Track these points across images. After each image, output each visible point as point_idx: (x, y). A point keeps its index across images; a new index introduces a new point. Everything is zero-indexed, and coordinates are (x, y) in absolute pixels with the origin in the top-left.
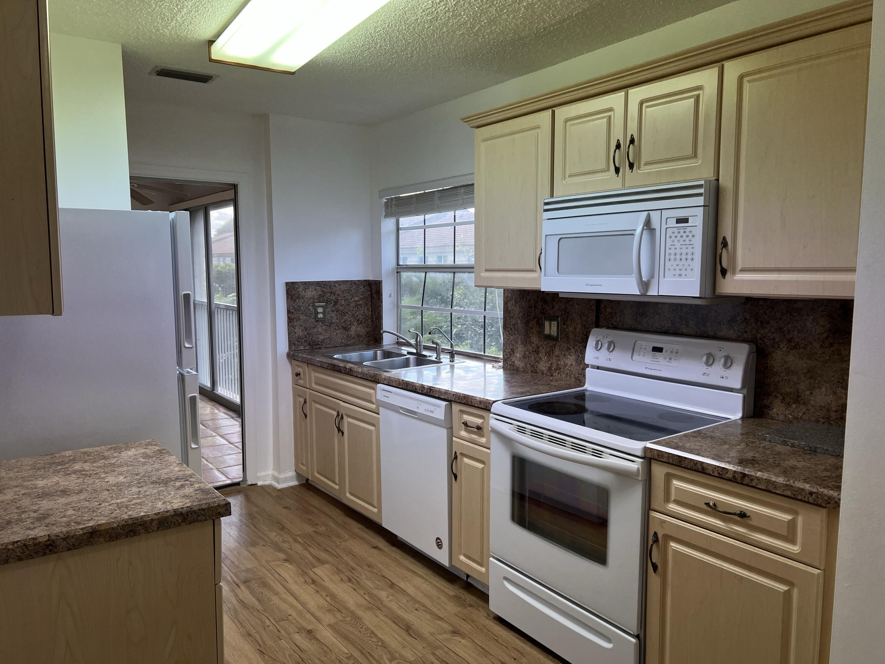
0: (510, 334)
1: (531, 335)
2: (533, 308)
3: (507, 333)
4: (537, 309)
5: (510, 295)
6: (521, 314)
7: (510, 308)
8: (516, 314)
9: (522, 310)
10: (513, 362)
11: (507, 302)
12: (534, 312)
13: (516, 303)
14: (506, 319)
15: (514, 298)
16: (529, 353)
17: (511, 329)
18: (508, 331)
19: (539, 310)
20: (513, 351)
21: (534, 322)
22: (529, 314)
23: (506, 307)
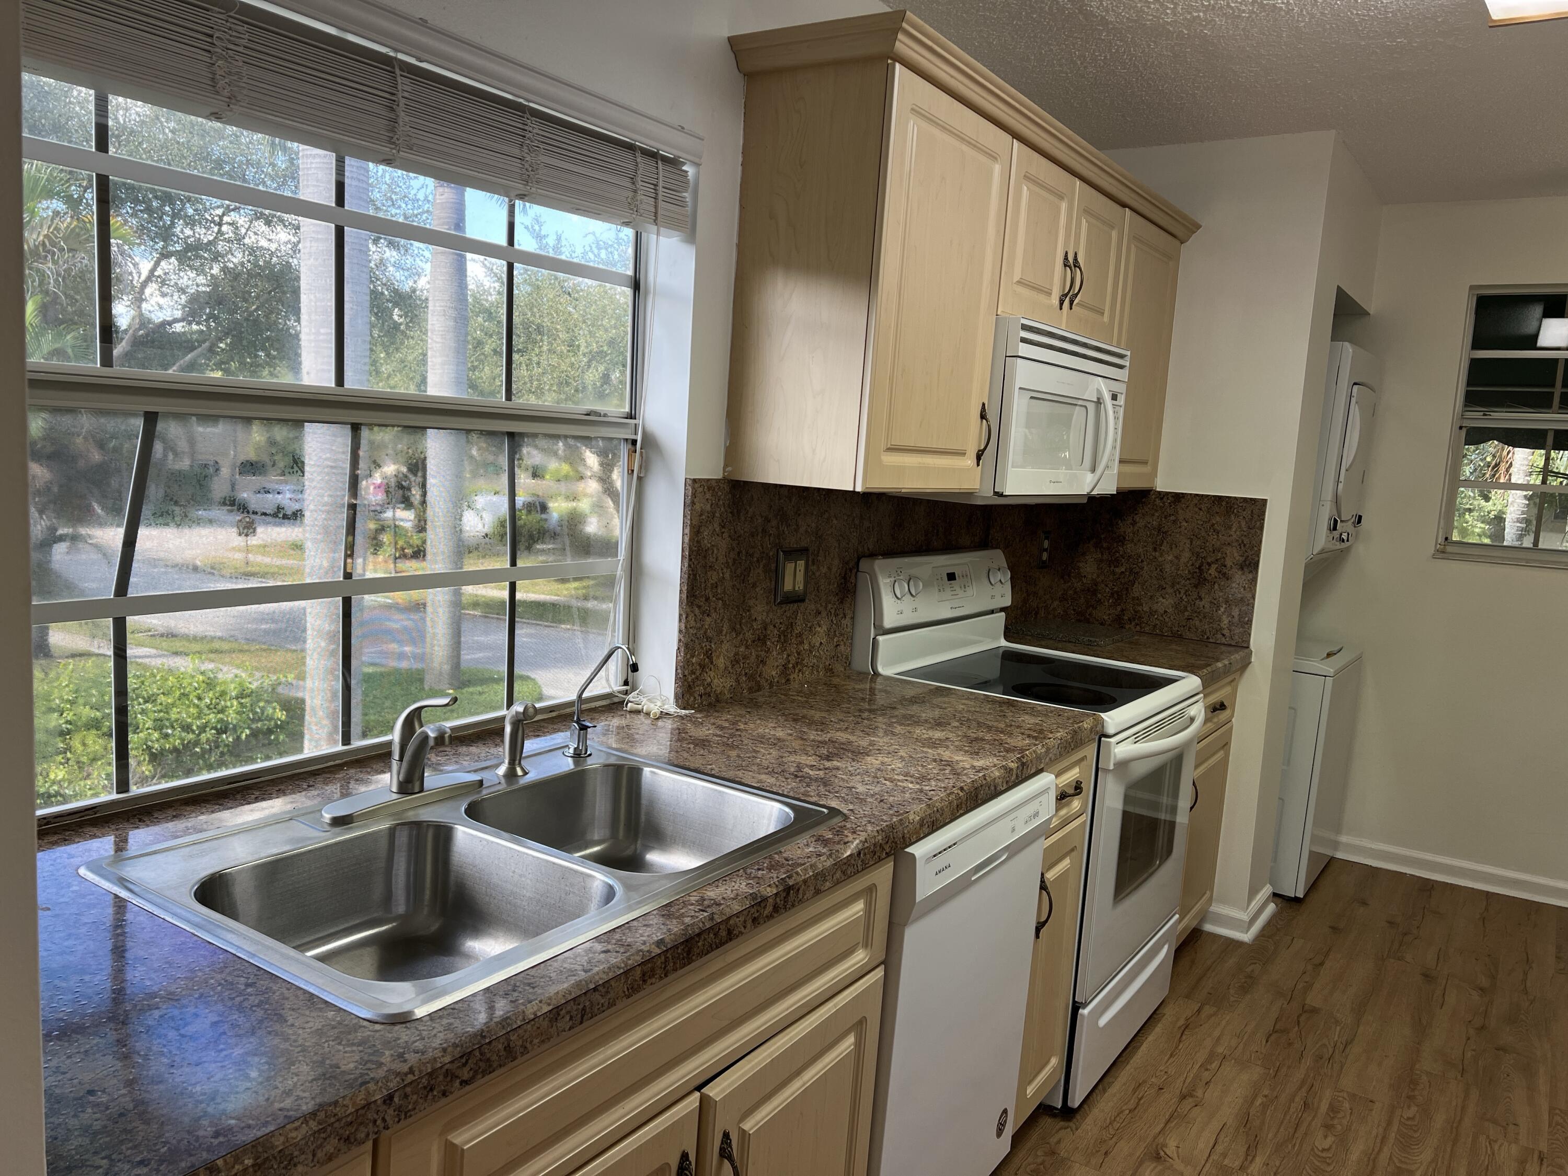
0: (703, 613)
1: (751, 603)
2: (760, 535)
3: (697, 611)
4: (767, 538)
5: (708, 507)
6: (732, 555)
7: (706, 543)
8: (720, 558)
9: (734, 545)
10: (709, 685)
11: (700, 527)
12: (762, 545)
13: (723, 527)
14: (695, 575)
15: (717, 515)
16: (747, 647)
17: (707, 599)
18: (699, 607)
19: (772, 539)
20: (710, 657)
21: (760, 570)
22: (751, 551)
23: (698, 542)
